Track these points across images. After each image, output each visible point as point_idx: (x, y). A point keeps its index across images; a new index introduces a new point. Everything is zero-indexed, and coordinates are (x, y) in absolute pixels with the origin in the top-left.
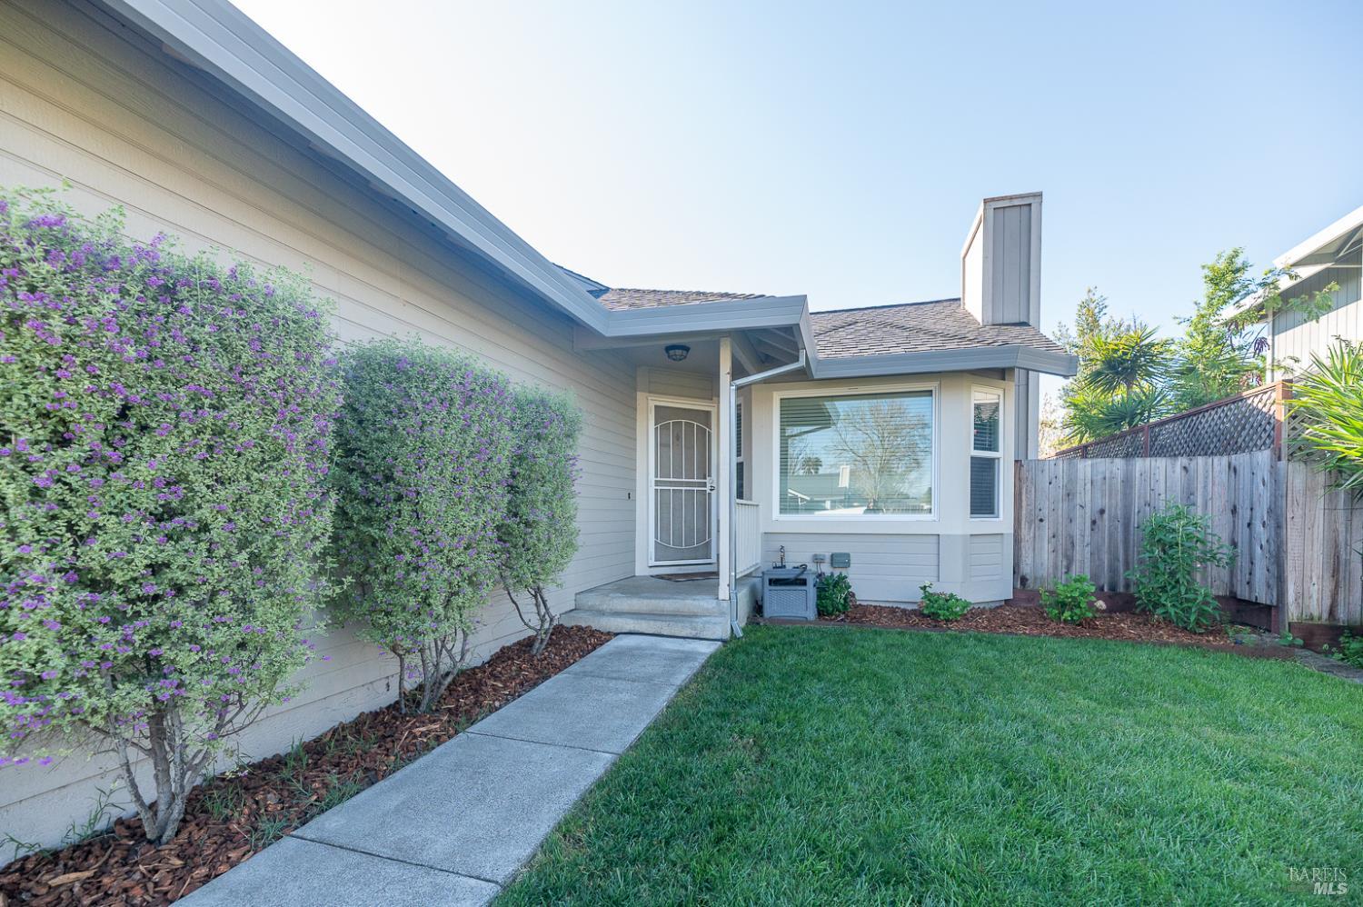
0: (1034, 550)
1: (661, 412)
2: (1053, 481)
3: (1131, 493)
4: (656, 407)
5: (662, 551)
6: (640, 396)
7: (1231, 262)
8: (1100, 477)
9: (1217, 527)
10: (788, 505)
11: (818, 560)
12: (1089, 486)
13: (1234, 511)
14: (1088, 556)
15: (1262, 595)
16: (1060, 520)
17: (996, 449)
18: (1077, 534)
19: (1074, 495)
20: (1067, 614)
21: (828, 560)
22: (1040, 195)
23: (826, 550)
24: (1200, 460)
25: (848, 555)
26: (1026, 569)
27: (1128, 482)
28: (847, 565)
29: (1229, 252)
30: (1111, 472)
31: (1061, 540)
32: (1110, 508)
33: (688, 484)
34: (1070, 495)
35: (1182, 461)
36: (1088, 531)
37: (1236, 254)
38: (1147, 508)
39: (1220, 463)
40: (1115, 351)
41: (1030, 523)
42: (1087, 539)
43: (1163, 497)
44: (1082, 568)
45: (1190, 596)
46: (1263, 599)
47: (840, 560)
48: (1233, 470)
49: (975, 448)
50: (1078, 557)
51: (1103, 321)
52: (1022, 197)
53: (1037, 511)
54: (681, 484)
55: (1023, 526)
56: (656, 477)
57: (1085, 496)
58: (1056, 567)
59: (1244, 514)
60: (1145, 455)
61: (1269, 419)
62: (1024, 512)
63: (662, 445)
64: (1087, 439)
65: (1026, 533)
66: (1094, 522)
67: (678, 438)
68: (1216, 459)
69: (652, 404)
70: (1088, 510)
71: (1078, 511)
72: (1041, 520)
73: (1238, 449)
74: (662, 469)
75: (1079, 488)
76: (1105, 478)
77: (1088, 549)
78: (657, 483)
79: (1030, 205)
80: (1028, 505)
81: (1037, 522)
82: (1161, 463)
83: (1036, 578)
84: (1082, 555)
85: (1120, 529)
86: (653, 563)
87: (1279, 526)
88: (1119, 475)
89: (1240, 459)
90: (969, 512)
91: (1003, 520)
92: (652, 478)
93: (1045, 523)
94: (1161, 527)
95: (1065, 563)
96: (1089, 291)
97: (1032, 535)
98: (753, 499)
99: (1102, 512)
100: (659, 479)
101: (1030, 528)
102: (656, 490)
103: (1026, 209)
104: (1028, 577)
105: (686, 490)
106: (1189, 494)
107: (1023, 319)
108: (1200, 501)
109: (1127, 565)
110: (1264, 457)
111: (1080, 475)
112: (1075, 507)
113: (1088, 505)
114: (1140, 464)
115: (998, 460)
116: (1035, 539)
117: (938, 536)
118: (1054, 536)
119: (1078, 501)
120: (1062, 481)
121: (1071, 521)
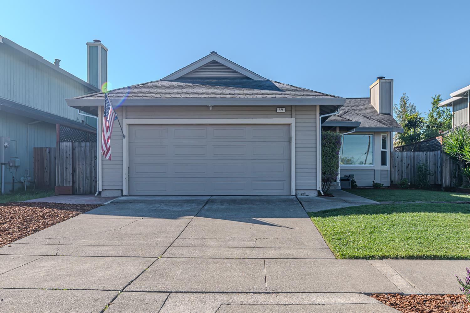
0: (394, 174)
2: (398, 157)
3: (415, 160)
7: (438, 98)
8: (408, 156)
9: (432, 168)
12: (406, 158)
13: (435, 164)
14: (406, 175)
15: (440, 183)
16: (400, 167)
17: (386, 149)
18: (404, 170)
20: (403, 186)
21: (348, 176)
22: (393, 80)
24: (428, 152)
25: (353, 175)
26: (393, 179)
27: (414, 157)
28: (354, 177)
29: (437, 95)
34: (402, 160)
35: (425, 153)
36: (406, 169)
37: (439, 96)
38: (418, 164)
39: (432, 153)
40: (411, 119)
41: (393, 167)
42: (406, 171)
43: (421, 161)
44: (405, 177)
45: (426, 182)
46: (440, 184)
47: (351, 176)
48: (435, 155)
49: (382, 149)
50: (404, 175)
51: (408, 104)
52: (388, 80)
53: (395, 164)
57: (405, 161)
58: (399, 178)
59: (436, 164)
60: (417, 151)
61: (440, 144)
62: (392, 165)
64: (404, 144)
66: (407, 167)
68: (432, 152)
70: (406, 165)
71: (404, 164)
73: (435, 150)
75: (404, 159)
77: (406, 174)
79: (390, 82)
80: (393, 163)
81: (395, 167)
82: (421, 153)
83: (395, 181)
85: (412, 168)
87: (442, 167)
88: (412, 155)
89: (436, 152)
90: (381, 164)
91: (387, 167)
93: (397, 167)
94: (420, 167)
95: (401, 177)
96: (404, 94)
99: (409, 164)
101: (393, 169)
104: (393, 181)
106: (426, 160)
107: (389, 113)
108: (429, 163)
109: (414, 177)
110: (439, 152)
111: (404, 156)
112: (403, 164)
113: (406, 163)
114: (416, 153)
115: (386, 151)
116: (394, 171)
117: (374, 170)
118: (399, 171)
119: (404, 162)
120: (400, 157)
121: (402, 167)
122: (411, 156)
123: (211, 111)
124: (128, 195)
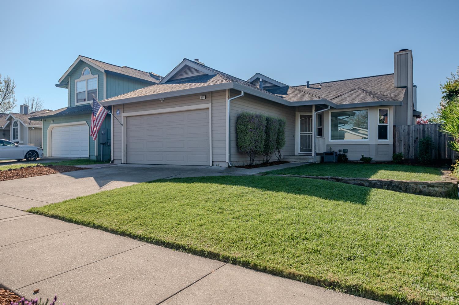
0: (399, 148)
1: (302, 116)
2: (404, 130)
3: (425, 134)
4: (300, 115)
5: (301, 150)
6: (296, 113)
8: (417, 129)
10: (333, 137)
11: (340, 151)
12: (414, 132)
14: (413, 150)
16: (406, 141)
17: (387, 123)
18: (411, 144)
19: (410, 134)
21: (342, 151)
23: (342, 148)
25: (347, 150)
27: (424, 130)
28: (347, 152)
30: (420, 128)
31: (407, 145)
32: (419, 137)
33: (308, 133)
34: (408, 134)
36: (413, 143)
41: (398, 141)
42: (413, 145)
44: (412, 154)
47: (345, 151)
49: (379, 123)
50: (411, 150)
53: (400, 138)
54: (307, 133)
55: (396, 142)
56: (300, 131)
57: (413, 134)
58: (405, 153)
62: (396, 139)
63: (302, 124)
65: (397, 144)
66: (415, 141)
67: (306, 122)
69: (299, 115)
71: (411, 138)
72: (401, 141)
74: (302, 130)
75: (411, 132)
76: (417, 130)
77: (413, 148)
78: (301, 133)
80: (397, 137)
81: (400, 141)
84: (412, 150)
86: (299, 152)
88: (422, 129)
90: (378, 139)
91: (389, 141)
92: (299, 132)
93: (402, 141)
95: (407, 152)
97: (399, 144)
98: (324, 136)
99: (417, 138)
100: (301, 132)
101: (398, 143)
102: (300, 135)
103: (407, 55)
105: (308, 135)
111: (411, 129)
113: (414, 137)
115: (388, 125)
116: (399, 145)
117: (369, 144)
118: (405, 145)
119: (411, 135)
120: (406, 130)
121: (409, 141)
122: (420, 129)
123: (162, 103)
124: (126, 163)
